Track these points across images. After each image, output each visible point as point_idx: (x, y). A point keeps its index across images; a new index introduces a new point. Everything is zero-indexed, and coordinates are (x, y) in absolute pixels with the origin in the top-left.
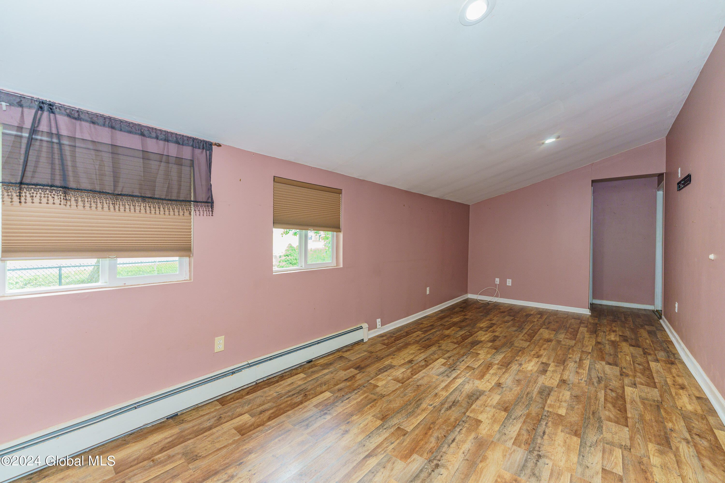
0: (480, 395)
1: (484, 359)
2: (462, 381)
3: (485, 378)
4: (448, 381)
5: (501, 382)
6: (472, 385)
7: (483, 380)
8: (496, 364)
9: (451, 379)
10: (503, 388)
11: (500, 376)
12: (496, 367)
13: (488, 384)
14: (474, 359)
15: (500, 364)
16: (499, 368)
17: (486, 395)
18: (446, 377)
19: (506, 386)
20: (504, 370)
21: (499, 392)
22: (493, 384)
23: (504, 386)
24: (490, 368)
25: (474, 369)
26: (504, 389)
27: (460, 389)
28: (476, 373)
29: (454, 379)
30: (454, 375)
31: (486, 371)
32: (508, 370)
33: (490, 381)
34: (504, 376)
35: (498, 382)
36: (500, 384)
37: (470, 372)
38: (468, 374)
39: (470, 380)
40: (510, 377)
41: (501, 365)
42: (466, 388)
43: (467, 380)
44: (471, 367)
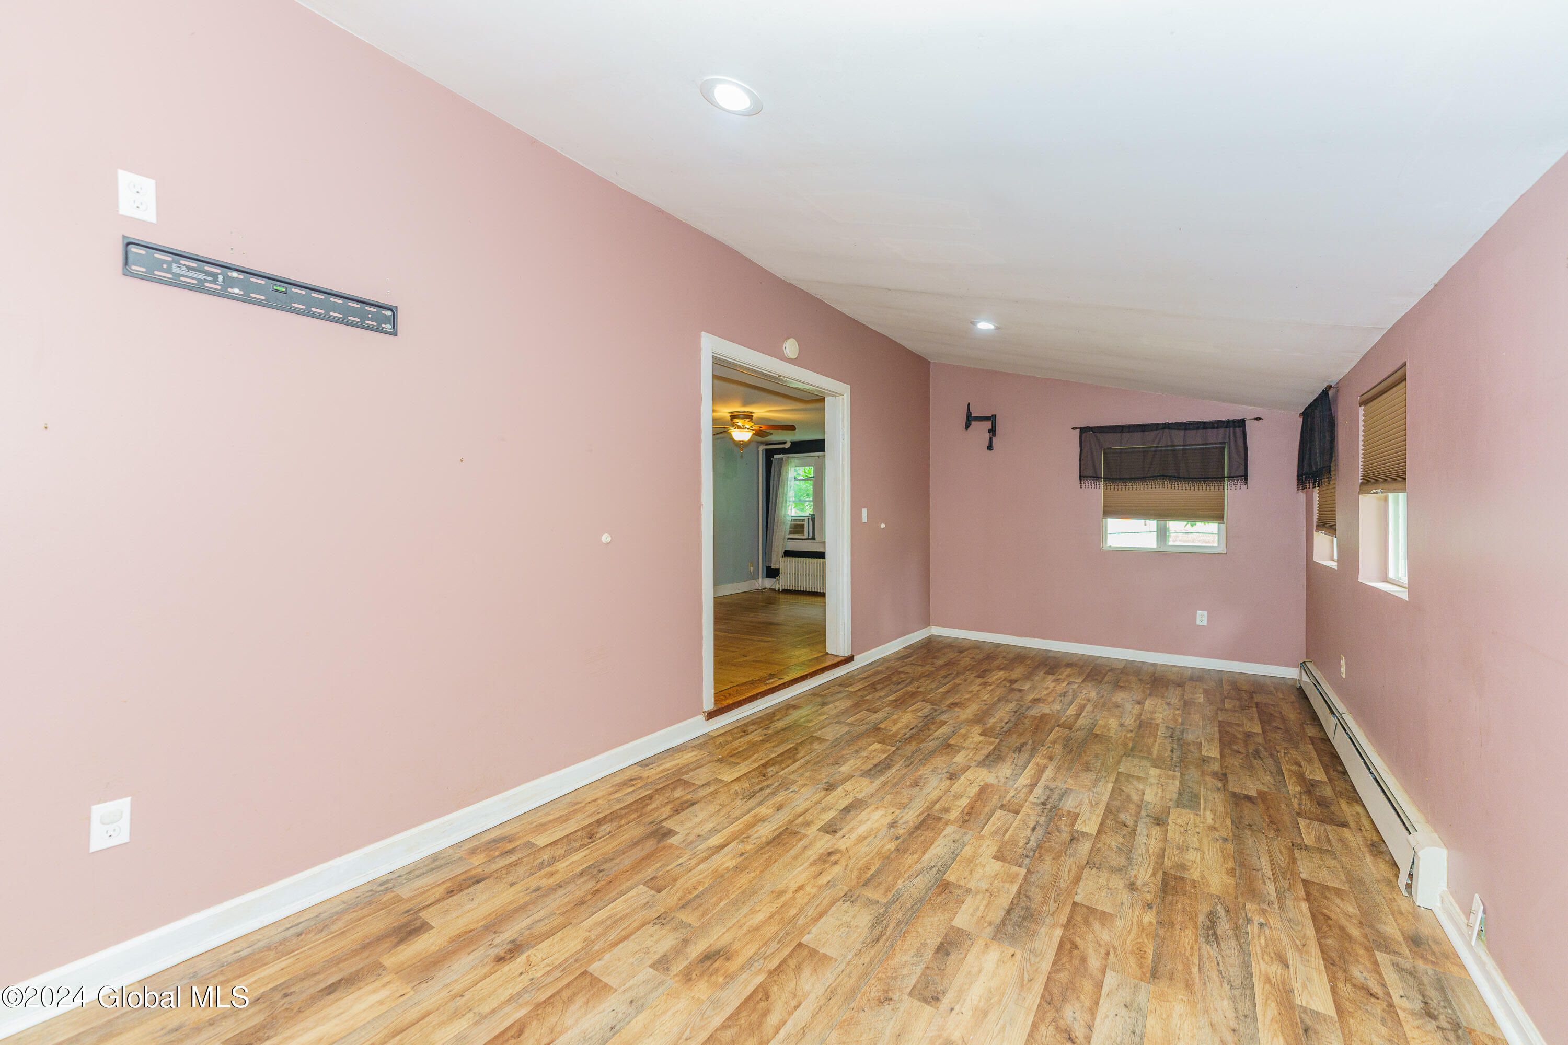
0: (984, 760)
1: (982, 838)
2: (1020, 780)
3: (977, 789)
4: (1043, 779)
5: (948, 782)
6: (999, 774)
7: (982, 784)
8: (952, 822)
9: (1041, 784)
10: (947, 772)
11: (949, 793)
12: (954, 814)
13: (971, 777)
14: (1007, 836)
15: (941, 825)
16: (947, 810)
17: (975, 761)
18: (1052, 786)
19: (940, 776)
20: (937, 806)
21: (954, 766)
22: (962, 778)
23: (944, 776)
24: (966, 812)
25: (1002, 807)
26: (945, 771)
27: (1017, 768)
28: (996, 797)
29: (1036, 785)
30: (1038, 790)
31: (975, 802)
32: (928, 807)
33: (968, 783)
34: (940, 794)
35: (953, 782)
36: (951, 779)
37: (1008, 798)
38: (1012, 793)
39: (1006, 783)
40: (928, 790)
41: (940, 819)
42: (1008, 769)
43: (1011, 783)
44: (1009, 811)
